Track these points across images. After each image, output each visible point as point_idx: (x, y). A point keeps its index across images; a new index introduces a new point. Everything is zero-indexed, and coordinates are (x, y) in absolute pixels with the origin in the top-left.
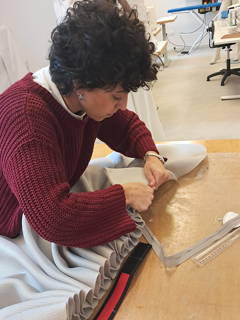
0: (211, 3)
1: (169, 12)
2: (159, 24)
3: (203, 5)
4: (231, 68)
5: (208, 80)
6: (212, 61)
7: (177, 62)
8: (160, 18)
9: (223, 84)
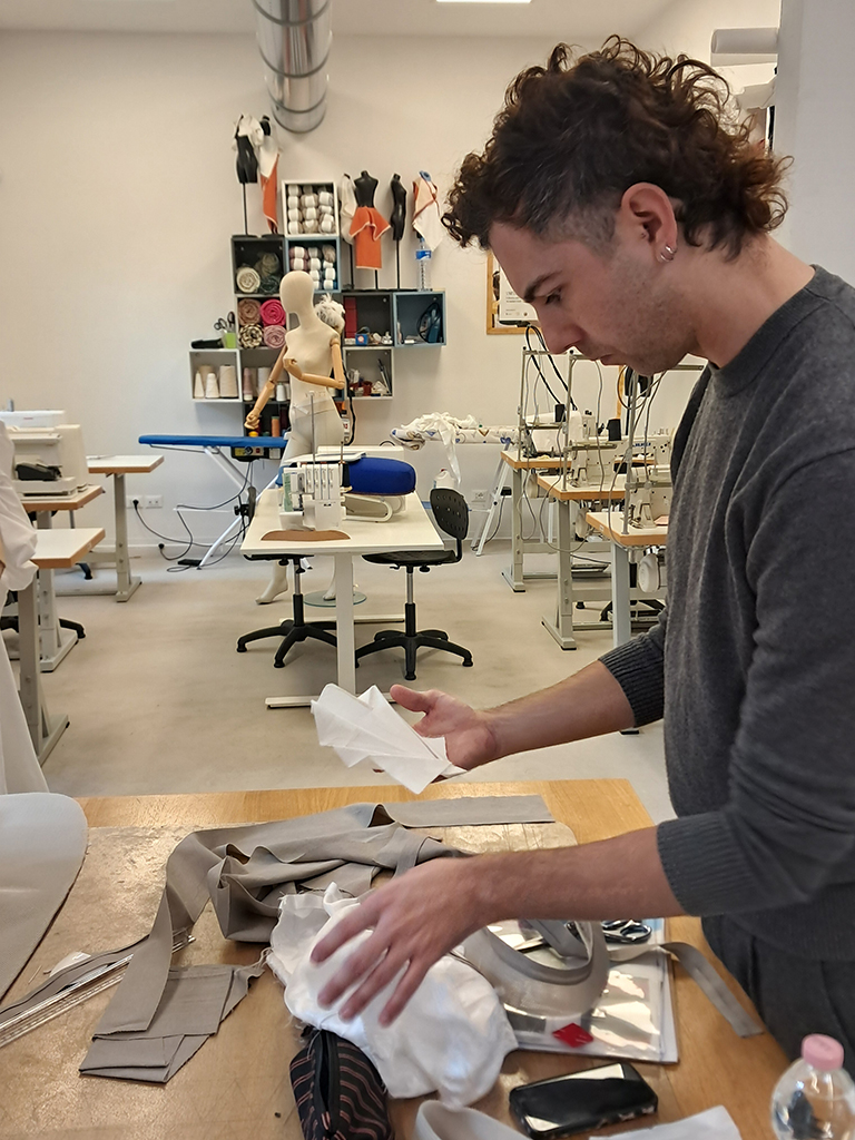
0: (271, 435)
1: (142, 441)
2: (104, 475)
3: (247, 439)
4: (306, 620)
5: (241, 648)
6: (263, 596)
7: (160, 590)
8: (110, 456)
9: (279, 664)
